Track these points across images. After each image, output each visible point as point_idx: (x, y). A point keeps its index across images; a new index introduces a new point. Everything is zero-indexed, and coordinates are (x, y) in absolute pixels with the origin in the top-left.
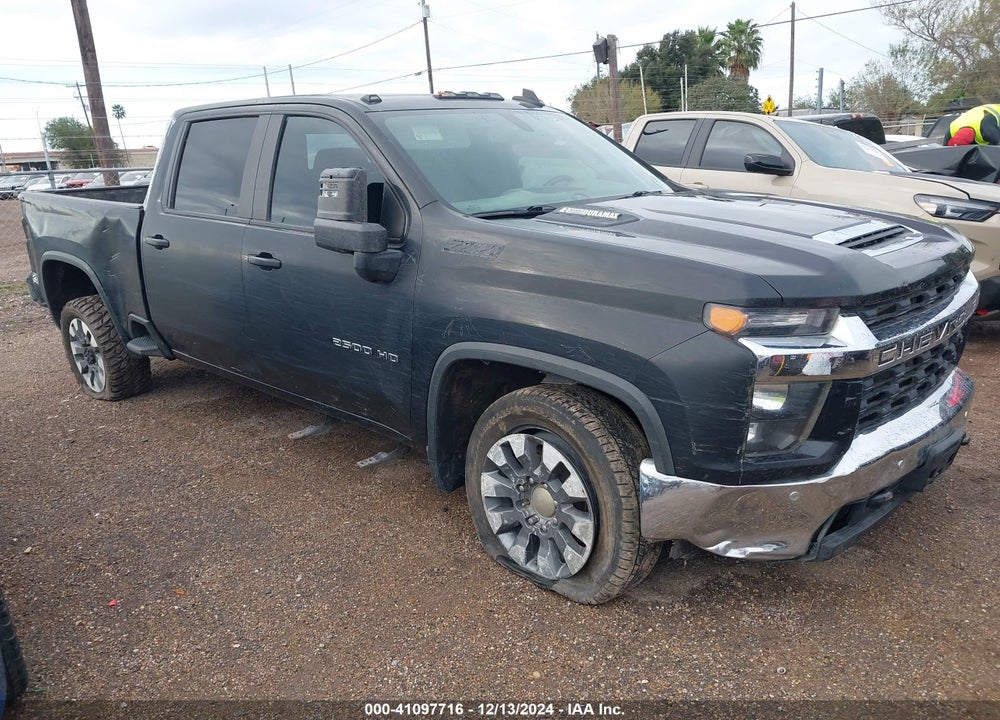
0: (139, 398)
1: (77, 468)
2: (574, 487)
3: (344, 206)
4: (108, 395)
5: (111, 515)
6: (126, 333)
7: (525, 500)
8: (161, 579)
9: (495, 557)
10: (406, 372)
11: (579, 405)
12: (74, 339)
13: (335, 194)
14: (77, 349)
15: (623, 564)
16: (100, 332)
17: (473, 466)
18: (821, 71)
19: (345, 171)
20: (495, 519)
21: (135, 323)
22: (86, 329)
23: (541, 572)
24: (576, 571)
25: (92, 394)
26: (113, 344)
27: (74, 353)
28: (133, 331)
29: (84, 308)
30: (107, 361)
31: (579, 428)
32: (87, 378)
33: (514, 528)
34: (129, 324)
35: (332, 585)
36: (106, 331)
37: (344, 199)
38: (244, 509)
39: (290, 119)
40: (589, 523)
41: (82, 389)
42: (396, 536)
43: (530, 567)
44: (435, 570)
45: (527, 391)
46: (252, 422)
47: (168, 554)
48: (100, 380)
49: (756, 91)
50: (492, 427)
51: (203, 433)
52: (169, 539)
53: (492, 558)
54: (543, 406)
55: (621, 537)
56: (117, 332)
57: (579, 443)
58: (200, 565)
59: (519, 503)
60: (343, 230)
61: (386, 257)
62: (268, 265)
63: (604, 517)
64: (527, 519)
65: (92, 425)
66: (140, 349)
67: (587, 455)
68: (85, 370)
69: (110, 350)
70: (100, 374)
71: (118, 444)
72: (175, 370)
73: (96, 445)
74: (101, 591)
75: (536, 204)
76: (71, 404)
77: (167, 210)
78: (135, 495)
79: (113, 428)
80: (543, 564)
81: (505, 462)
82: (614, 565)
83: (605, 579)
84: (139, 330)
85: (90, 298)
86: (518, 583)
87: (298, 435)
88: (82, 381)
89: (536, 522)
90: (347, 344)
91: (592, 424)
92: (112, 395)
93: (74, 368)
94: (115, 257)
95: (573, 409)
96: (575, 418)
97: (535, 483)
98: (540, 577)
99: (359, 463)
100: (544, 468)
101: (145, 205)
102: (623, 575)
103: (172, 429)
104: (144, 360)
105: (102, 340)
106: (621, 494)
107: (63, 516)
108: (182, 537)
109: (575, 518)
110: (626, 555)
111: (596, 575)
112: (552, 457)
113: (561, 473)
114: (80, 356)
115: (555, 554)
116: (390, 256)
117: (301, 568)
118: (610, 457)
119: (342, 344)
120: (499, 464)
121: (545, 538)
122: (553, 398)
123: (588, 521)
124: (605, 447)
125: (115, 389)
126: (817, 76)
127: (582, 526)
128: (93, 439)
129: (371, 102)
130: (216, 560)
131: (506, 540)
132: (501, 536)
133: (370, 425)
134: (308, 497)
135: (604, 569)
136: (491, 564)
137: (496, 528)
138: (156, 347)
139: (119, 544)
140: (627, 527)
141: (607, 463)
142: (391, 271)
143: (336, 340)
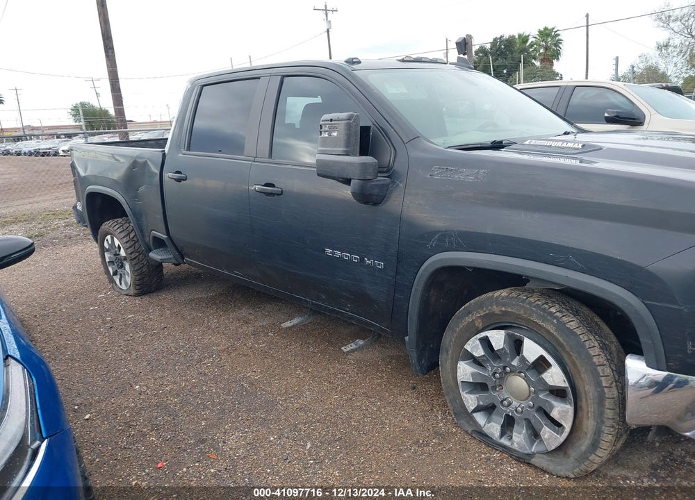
0: (155, 294)
1: (117, 348)
2: (555, 376)
3: (342, 142)
4: (132, 292)
5: (148, 388)
6: (148, 245)
7: (499, 385)
8: (196, 444)
9: (470, 432)
10: (391, 276)
11: (557, 306)
12: (107, 250)
13: (335, 134)
14: (109, 258)
15: (604, 445)
16: (128, 245)
17: (447, 354)
18: (617, 59)
19: (344, 115)
20: (471, 401)
21: (155, 238)
22: (117, 242)
23: (515, 446)
24: (553, 448)
25: (120, 291)
26: (137, 254)
27: (107, 260)
28: (153, 243)
29: (117, 227)
30: (131, 266)
31: (561, 326)
32: (117, 279)
33: (489, 409)
34: (151, 239)
35: (337, 453)
36: (132, 244)
37: (343, 138)
38: (251, 384)
39: (286, 80)
40: (570, 408)
41: (113, 287)
42: (379, 410)
43: (504, 441)
44: (421, 441)
45: (504, 293)
46: (244, 312)
47: (197, 422)
48: (126, 280)
49: (561, 75)
50: (469, 323)
51: (208, 321)
52: (197, 408)
53: (467, 432)
54: (523, 307)
55: (603, 422)
56: (141, 246)
57: (560, 339)
58: (225, 432)
59: (494, 388)
60: (343, 162)
61: (377, 183)
62: (272, 193)
63: (583, 404)
64: (502, 402)
65: (123, 314)
66: (160, 258)
67: (568, 349)
68: (115, 273)
69: (135, 258)
70: (127, 276)
71: (145, 329)
72: (178, 273)
73: (129, 330)
74: (149, 454)
75: (498, 139)
76: (106, 298)
77: (184, 152)
78: (163, 371)
79: (139, 317)
80: (519, 439)
81: (483, 353)
82: (595, 446)
83: (584, 457)
84: (159, 243)
85: (120, 220)
86: (496, 455)
87: (288, 324)
88: (113, 281)
89: (510, 404)
90: (338, 254)
91: (573, 324)
92: (136, 292)
93: (107, 272)
94: (141, 189)
95: (553, 310)
96: (556, 318)
97: (511, 372)
98: (515, 450)
99: (343, 348)
100: (524, 360)
101: (166, 149)
102: (603, 454)
103: (184, 318)
104: (159, 266)
105: (129, 252)
106: (604, 384)
107: (111, 387)
108: (206, 407)
109: (554, 403)
110: (608, 437)
111: (574, 453)
112: (532, 350)
113: (541, 365)
114: (111, 262)
115: (529, 432)
116: (381, 183)
117: (309, 437)
118: (592, 352)
119: (333, 253)
120: (476, 355)
121: (519, 418)
122: (532, 300)
123: (568, 407)
124: (587, 343)
125: (138, 287)
126: (614, 62)
127: (562, 410)
128: (125, 325)
129: (354, 63)
130: (237, 428)
131: (480, 418)
132: (475, 415)
133: (351, 318)
134: (300, 375)
135: (583, 448)
136: (467, 438)
137: (471, 408)
138: (172, 256)
139: (157, 412)
140: (609, 413)
141: (590, 357)
142: (381, 194)
143: (328, 251)
